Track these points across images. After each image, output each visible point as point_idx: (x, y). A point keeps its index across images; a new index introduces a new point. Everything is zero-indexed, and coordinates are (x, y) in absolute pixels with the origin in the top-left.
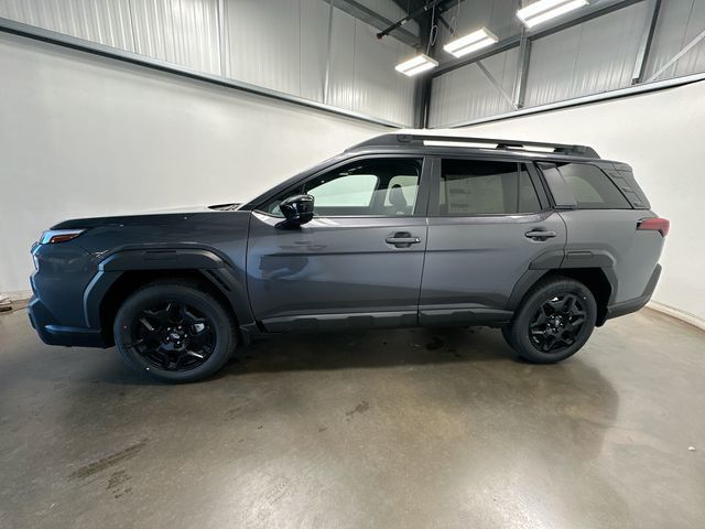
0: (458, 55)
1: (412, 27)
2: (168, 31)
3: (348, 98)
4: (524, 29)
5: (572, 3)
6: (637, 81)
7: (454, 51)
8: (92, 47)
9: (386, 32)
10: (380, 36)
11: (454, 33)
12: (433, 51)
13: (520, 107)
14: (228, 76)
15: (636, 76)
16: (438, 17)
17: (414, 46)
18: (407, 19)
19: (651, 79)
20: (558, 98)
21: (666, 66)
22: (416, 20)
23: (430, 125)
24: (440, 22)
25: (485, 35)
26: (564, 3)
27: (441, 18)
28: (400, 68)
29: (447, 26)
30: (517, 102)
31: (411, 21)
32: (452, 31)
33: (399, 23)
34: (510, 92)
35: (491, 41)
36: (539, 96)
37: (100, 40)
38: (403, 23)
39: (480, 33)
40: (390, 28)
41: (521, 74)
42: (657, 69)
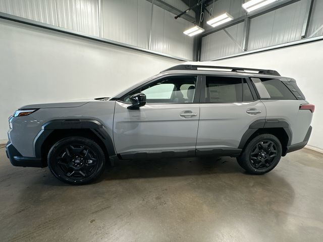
0: (214, 26)
1: (192, 13)
2: (74, 17)
3: (161, 47)
4: (247, 13)
5: (266, 2)
6: (304, 37)
7: (212, 24)
8: (38, 24)
9: (179, 16)
10: (176, 18)
11: (212, 16)
12: (202, 25)
13: (245, 50)
14: (102, 37)
15: (303, 34)
16: (204, 9)
17: (193, 22)
18: (189, 10)
19: (311, 36)
20: (264, 46)
21: (318, 30)
22: (193, 10)
23: (201, 60)
24: (205, 11)
25: (227, 16)
26: (262, 2)
27: (206, 9)
28: (186, 32)
29: (209, 12)
30: (244, 48)
31: (191, 10)
32: (211, 15)
33: (185, 12)
34: (240, 44)
35: (230, 19)
36: (254, 45)
37: (42, 21)
38: (187, 11)
39: (225, 15)
40: (181, 14)
41: (245, 34)
42: (314, 32)
